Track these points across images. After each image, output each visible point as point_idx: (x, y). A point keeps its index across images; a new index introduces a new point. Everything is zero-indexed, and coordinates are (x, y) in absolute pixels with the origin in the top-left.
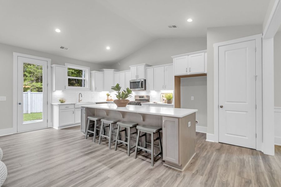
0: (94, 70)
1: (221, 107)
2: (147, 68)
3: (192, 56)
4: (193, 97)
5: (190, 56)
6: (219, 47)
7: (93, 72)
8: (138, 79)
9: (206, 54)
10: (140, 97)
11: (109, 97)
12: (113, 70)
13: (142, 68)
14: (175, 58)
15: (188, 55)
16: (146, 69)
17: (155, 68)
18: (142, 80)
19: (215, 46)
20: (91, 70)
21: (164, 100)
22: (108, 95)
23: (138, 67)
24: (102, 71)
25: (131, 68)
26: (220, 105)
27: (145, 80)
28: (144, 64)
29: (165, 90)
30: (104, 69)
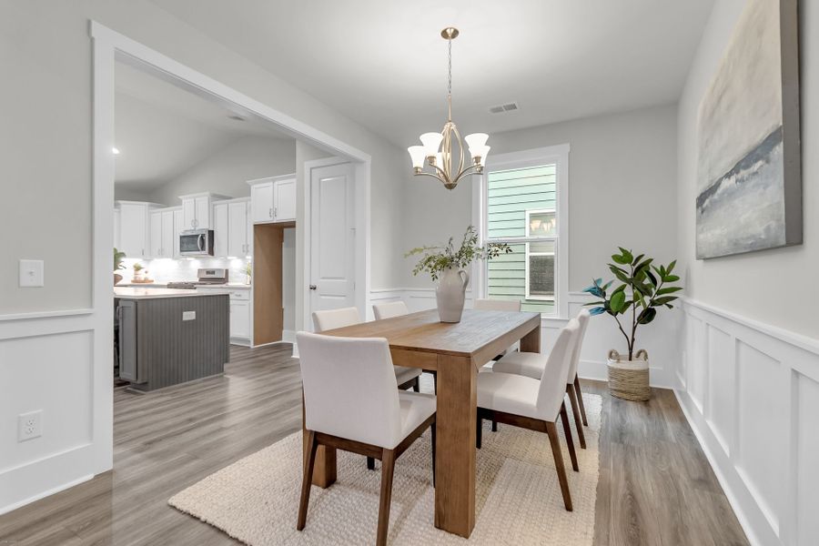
2: (215, 203)
6: (311, 169)
8: (197, 228)
10: (208, 273)
11: (139, 272)
12: (147, 203)
13: (203, 201)
14: (255, 186)
15: (274, 181)
16: (214, 205)
18: (204, 232)
22: (138, 268)
23: (196, 200)
25: (183, 201)
27: (211, 233)
28: (208, 193)
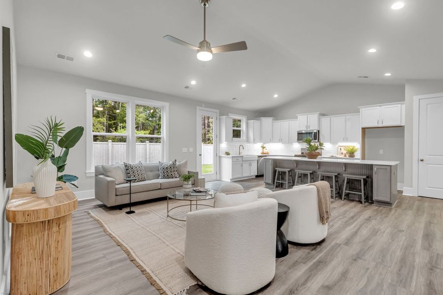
0: (252, 120)
1: (422, 160)
2: (321, 117)
3: (385, 107)
4: (382, 151)
5: (382, 107)
6: (419, 100)
7: (252, 121)
9: (404, 106)
12: (272, 118)
13: (314, 116)
14: (363, 109)
15: (380, 106)
17: (332, 118)
18: (315, 131)
19: (416, 98)
20: (248, 119)
21: (342, 153)
23: (309, 116)
24: (260, 120)
25: (299, 117)
26: (421, 158)
27: (319, 131)
28: (318, 113)
29: (346, 142)
30: (262, 118)
